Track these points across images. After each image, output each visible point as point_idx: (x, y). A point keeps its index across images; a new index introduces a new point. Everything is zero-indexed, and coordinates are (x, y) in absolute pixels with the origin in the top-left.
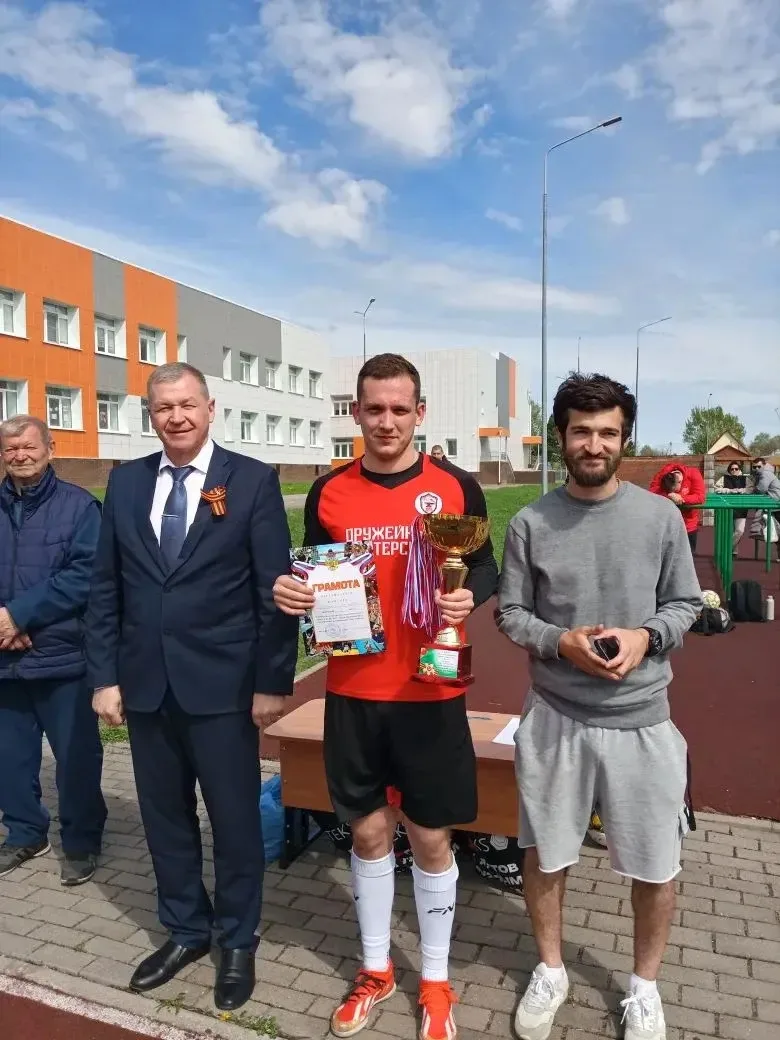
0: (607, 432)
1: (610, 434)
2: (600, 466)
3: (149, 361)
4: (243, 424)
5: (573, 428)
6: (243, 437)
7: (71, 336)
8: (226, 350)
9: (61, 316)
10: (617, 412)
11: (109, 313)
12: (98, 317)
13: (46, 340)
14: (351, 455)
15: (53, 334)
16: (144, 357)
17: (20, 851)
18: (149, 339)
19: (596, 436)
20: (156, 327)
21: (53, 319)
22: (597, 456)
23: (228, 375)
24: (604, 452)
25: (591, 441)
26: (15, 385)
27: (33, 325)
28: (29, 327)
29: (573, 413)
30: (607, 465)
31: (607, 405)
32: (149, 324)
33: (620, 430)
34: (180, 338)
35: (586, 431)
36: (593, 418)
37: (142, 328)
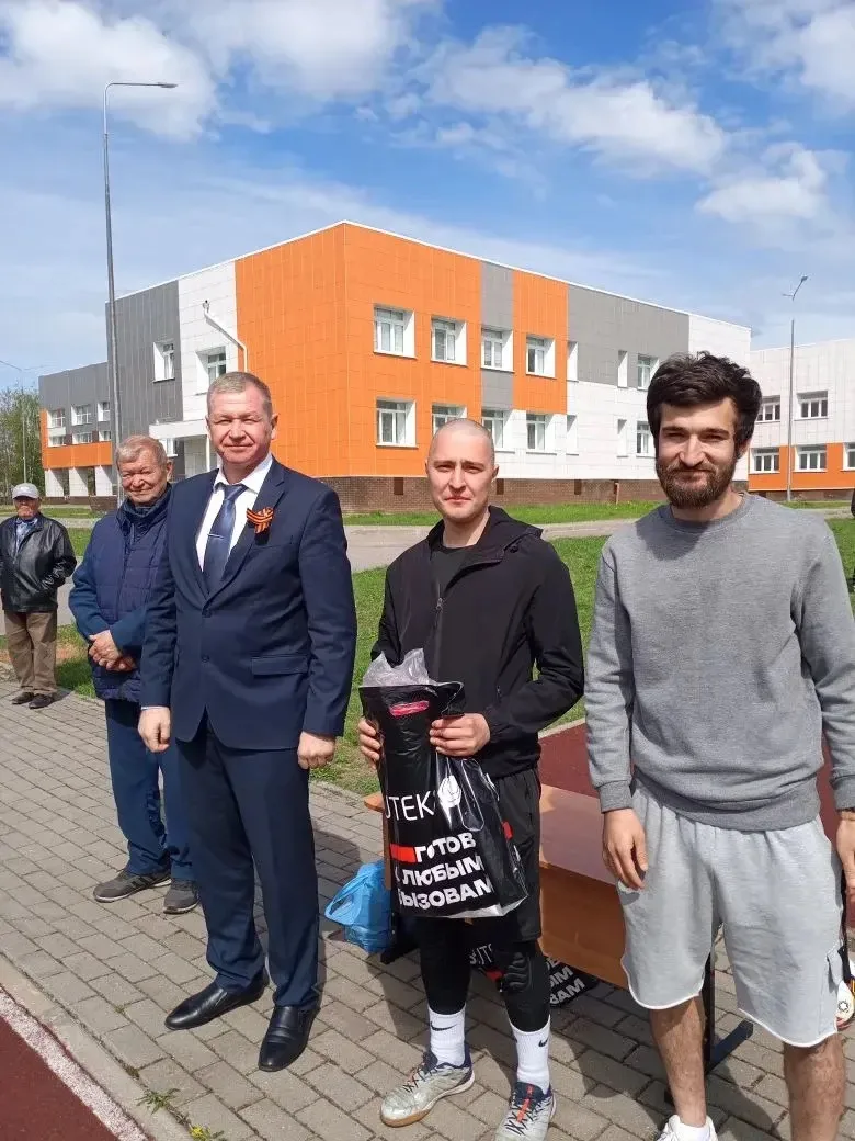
0: (710, 435)
1: (713, 437)
2: (702, 482)
3: (536, 373)
4: (639, 436)
5: (665, 429)
6: (639, 450)
7: (458, 351)
8: (622, 353)
9: (449, 332)
10: (727, 405)
11: (496, 325)
12: (485, 330)
13: (434, 359)
14: (776, 468)
15: (441, 352)
16: (532, 369)
17: (136, 878)
18: (537, 348)
19: (694, 439)
20: (546, 334)
21: (441, 335)
22: (697, 467)
23: (623, 380)
24: (706, 462)
25: (687, 448)
26: (404, 406)
27: (420, 344)
28: (417, 346)
29: (666, 408)
30: (711, 480)
31: (712, 396)
32: (538, 333)
33: (731, 432)
34: (571, 344)
35: (680, 434)
36: (691, 414)
37: (530, 338)
